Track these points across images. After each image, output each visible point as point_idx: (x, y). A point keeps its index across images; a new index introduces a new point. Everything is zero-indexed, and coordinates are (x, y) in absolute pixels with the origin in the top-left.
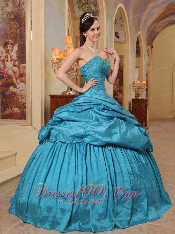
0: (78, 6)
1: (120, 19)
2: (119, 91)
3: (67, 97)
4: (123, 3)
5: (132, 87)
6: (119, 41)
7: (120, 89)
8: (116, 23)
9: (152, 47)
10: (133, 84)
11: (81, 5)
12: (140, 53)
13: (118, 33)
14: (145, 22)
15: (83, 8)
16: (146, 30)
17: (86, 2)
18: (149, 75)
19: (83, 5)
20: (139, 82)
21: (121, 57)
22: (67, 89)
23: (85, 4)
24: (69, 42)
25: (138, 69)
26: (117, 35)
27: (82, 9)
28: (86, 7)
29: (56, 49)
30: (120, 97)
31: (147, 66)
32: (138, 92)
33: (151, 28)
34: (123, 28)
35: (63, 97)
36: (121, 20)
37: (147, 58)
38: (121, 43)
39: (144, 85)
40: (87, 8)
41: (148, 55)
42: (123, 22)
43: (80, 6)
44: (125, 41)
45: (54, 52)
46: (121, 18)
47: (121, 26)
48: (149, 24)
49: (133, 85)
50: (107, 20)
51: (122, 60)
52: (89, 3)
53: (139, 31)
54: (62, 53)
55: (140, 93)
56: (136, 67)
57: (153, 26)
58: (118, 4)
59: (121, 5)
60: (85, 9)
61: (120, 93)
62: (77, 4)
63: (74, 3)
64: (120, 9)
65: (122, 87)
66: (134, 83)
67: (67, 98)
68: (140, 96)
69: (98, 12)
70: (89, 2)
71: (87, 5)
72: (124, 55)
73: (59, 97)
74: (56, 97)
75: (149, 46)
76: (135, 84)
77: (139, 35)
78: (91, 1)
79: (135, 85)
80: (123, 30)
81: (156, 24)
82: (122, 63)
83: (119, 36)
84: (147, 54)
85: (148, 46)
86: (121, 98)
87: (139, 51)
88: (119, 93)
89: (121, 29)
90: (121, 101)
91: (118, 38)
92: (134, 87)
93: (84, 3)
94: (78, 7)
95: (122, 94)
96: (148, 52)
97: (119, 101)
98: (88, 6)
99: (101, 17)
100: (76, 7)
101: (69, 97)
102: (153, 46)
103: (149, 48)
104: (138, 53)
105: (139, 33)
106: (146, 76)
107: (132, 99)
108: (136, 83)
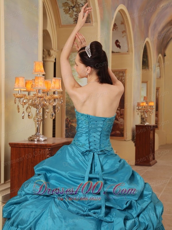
0: (64, 9)
1: (121, 24)
2: (119, 115)
3: (34, 147)
4: (124, 4)
5: (136, 110)
6: (120, 52)
7: (122, 113)
8: (117, 29)
9: (165, 56)
10: (137, 106)
11: (68, 8)
12: (148, 64)
13: (119, 41)
14: (155, 26)
15: (70, 12)
16: (156, 35)
17: (75, 5)
18: (160, 90)
19: (70, 9)
20: (145, 104)
21: (123, 72)
22: (35, 133)
23: (73, 7)
24: (39, 68)
25: (145, 84)
26: (118, 43)
27: (69, 14)
28: (74, 11)
29: (21, 79)
30: (121, 122)
31: (157, 79)
32: (143, 116)
33: (163, 33)
34: (125, 35)
35: (27, 147)
36: (123, 26)
37: (158, 70)
38: (123, 54)
39: (151, 107)
40: (76, 12)
41: (159, 66)
42: (125, 28)
43: (67, 10)
44: (128, 51)
45: (17, 83)
46: (123, 23)
47: (123, 33)
48: (160, 28)
49: (137, 108)
50: (102, 28)
51: (124, 75)
52: (77, 6)
53: (147, 36)
54: (31, 83)
55: (147, 117)
56: (143, 82)
57: (165, 30)
58: (118, 6)
59: (121, 7)
60: (73, 13)
61: (121, 118)
62: (63, 7)
63: (58, 6)
64: (121, 12)
65: (123, 110)
66: (139, 105)
67: (32, 148)
68: (146, 121)
69: (90, 18)
70: (79, 5)
71: (75, 9)
72: (126, 70)
73: (21, 146)
74: (18, 146)
75: (160, 55)
76: (141, 106)
77: (147, 42)
78: (80, 3)
79: (140, 108)
80: (125, 37)
81: (169, 27)
82: (123, 79)
83: (121, 45)
84: (157, 64)
85: (158, 54)
86: (122, 124)
87: (146, 62)
88: (119, 117)
89: (123, 37)
90: (122, 127)
91: (119, 48)
92: (139, 109)
93: (71, 6)
94: (63, 11)
95: (123, 118)
96: (159, 62)
97: (120, 127)
98: (77, 10)
99: (94, 24)
100: (61, 11)
101: (35, 147)
102: (166, 54)
103: (160, 57)
104: (145, 63)
105: (147, 39)
106: (157, 92)
107: (137, 126)
108: (141, 104)
